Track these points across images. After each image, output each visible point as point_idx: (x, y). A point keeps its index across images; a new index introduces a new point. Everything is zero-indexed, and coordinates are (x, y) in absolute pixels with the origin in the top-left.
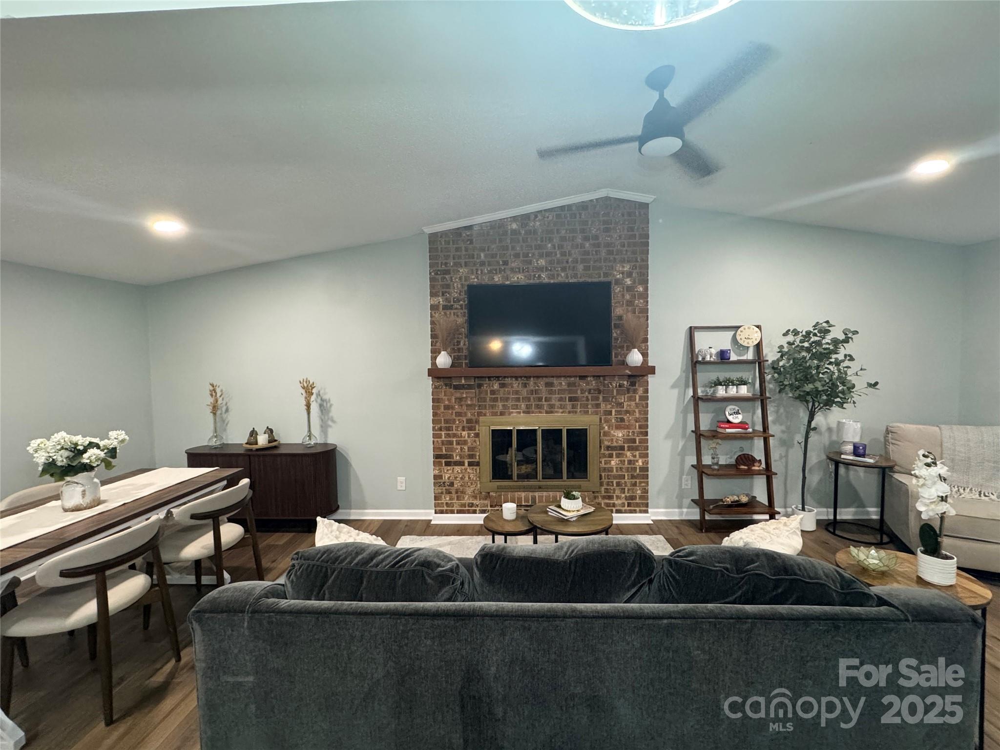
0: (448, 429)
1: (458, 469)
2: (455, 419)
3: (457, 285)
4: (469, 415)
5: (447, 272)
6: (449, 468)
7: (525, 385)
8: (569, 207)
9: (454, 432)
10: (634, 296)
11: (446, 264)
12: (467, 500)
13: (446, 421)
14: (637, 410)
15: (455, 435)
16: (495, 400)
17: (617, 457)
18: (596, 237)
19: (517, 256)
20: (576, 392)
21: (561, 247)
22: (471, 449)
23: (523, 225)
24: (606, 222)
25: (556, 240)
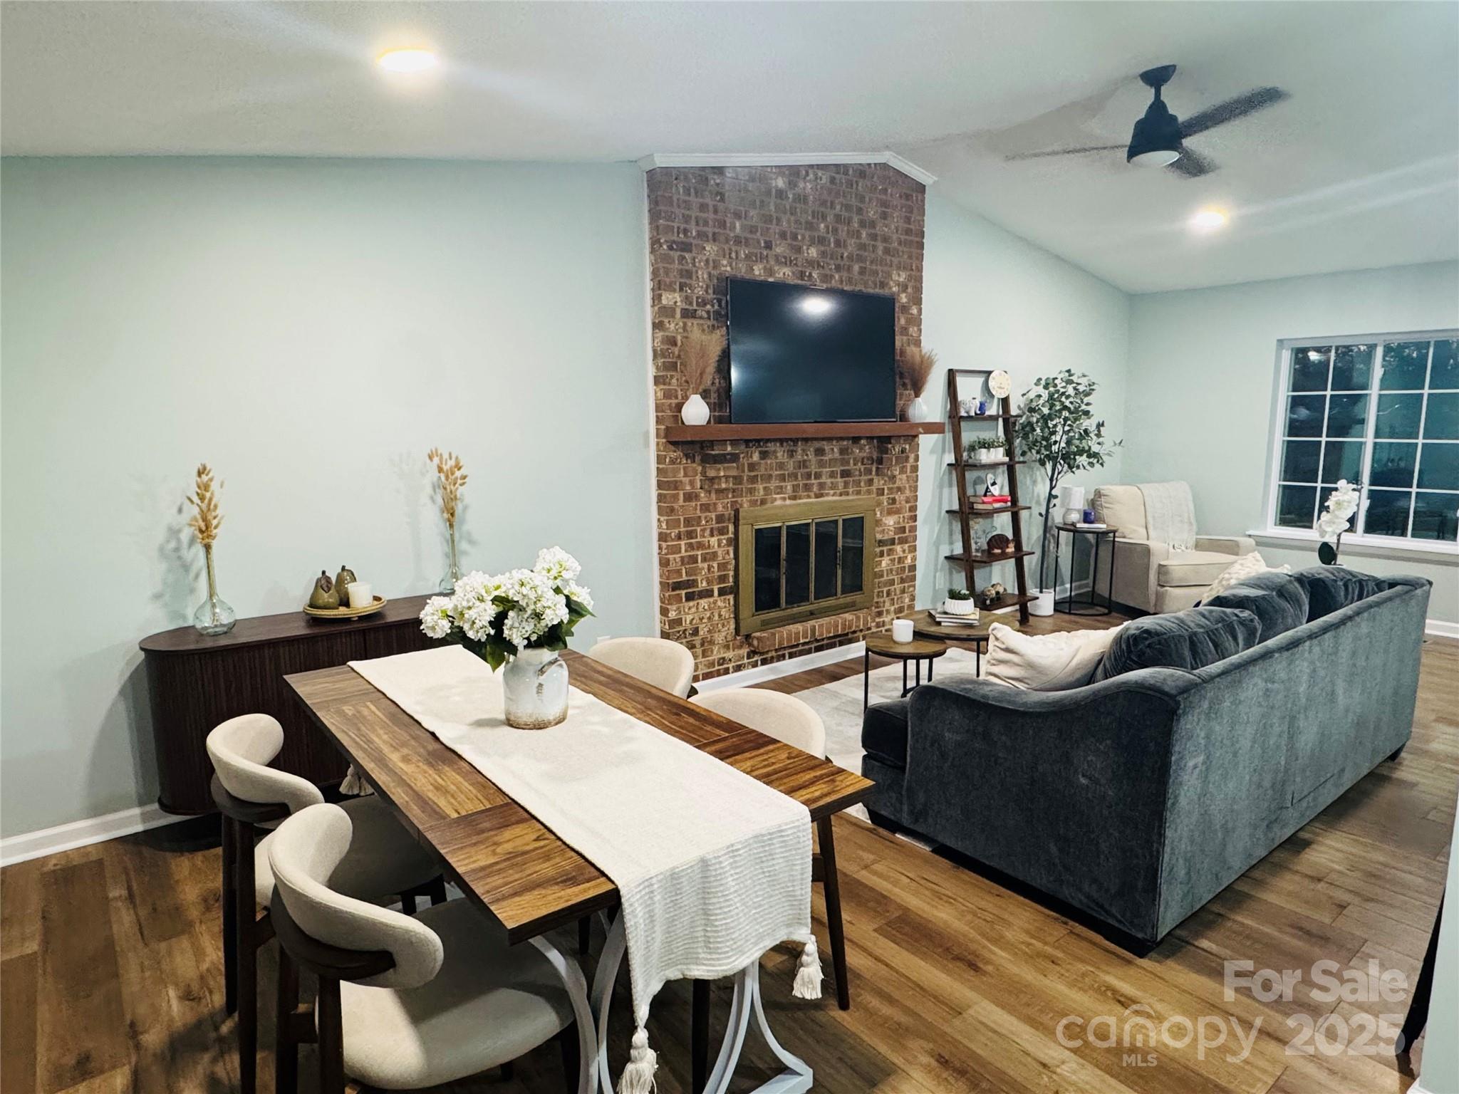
0: (690, 535)
1: (704, 603)
2: (700, 517)
3: (702, 274)
4: (720, 508)
5: (686, 247)
6: (691, 604)
7: (791, 454)
8: (846, 166)
9: (699, 539)
11: (685, 231)
12: (717, 654)
13: (688, 522)
14: (908, 486)
15: (700, 546)
16: (753, 480)
17: (888, 555)
18: (873, 224)
19: (783, 235)
20: (848, 463)
21: (835, 231)
22: (722, 566)
23: (792, 184)
24: (884, 204)
25: (830, 218)
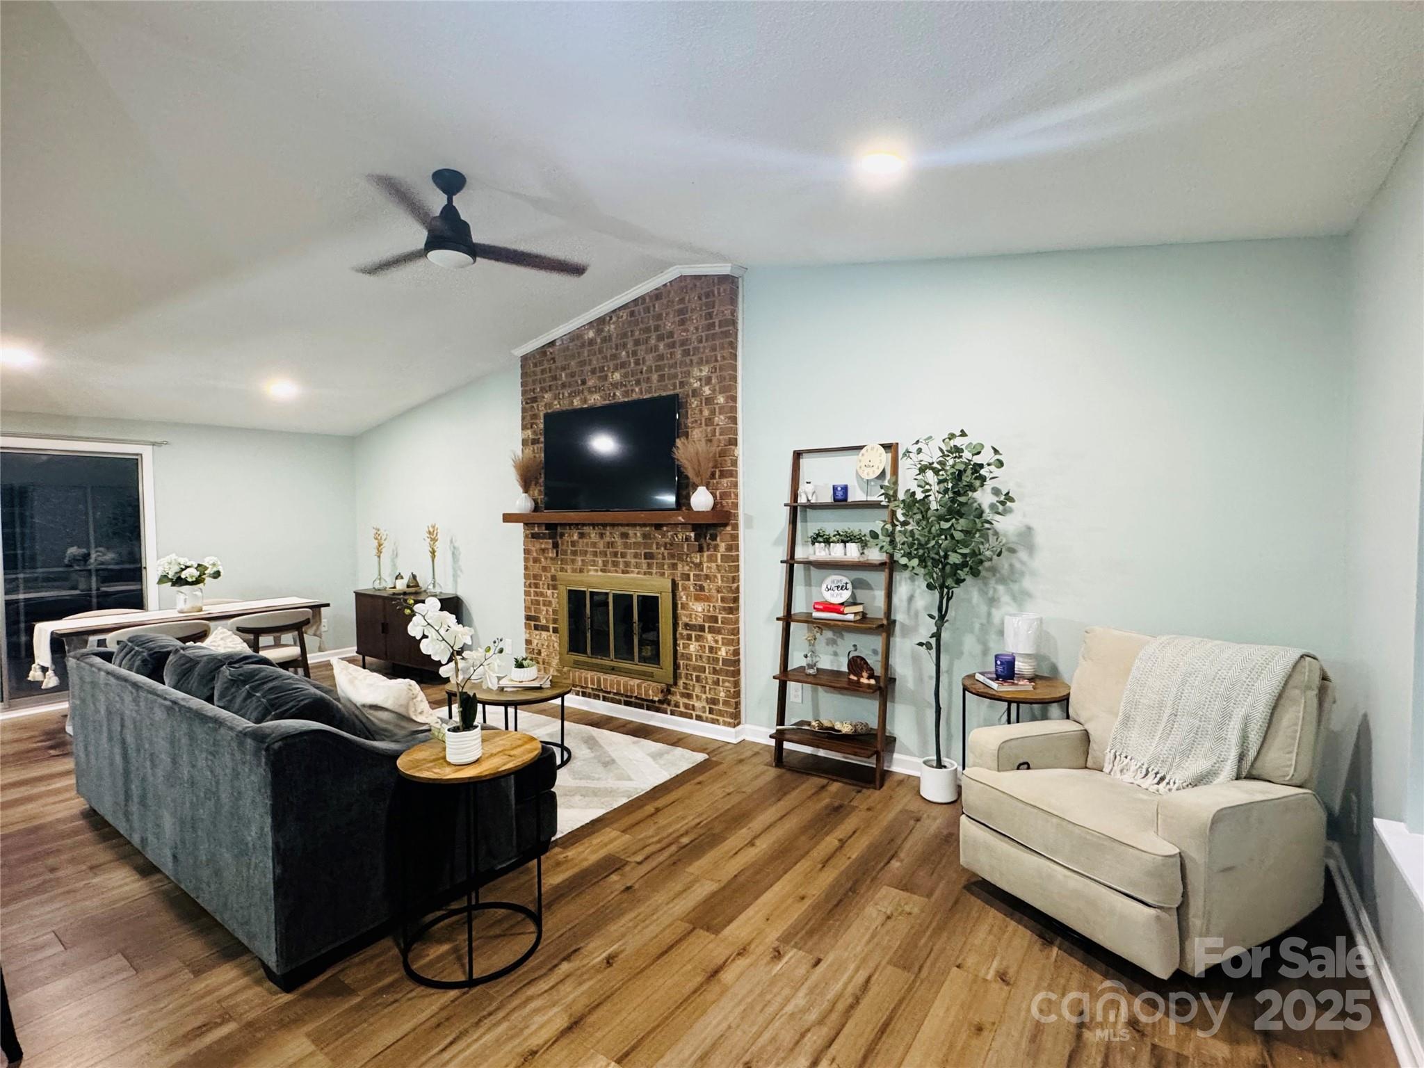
0: (536, 586)
1: (544, 634)
2: (541, 575)
3: (542, 414)
4: (553, 570)
5: (535, 400)
6: (537, 632)
8: (643, 298)
9: (541, 590)
10: (713, 412)
13: (535, 577)
14: (719, 576)
15: (542, 594)
16: (574, 553)
17: (697, 640)
18: (671, 334)
19: (593, 372)
20: (651, 548)
21: (635, 353)
22: (555, 612)
23: (599, 331)
24: (681, 312)
25: (630, 345)
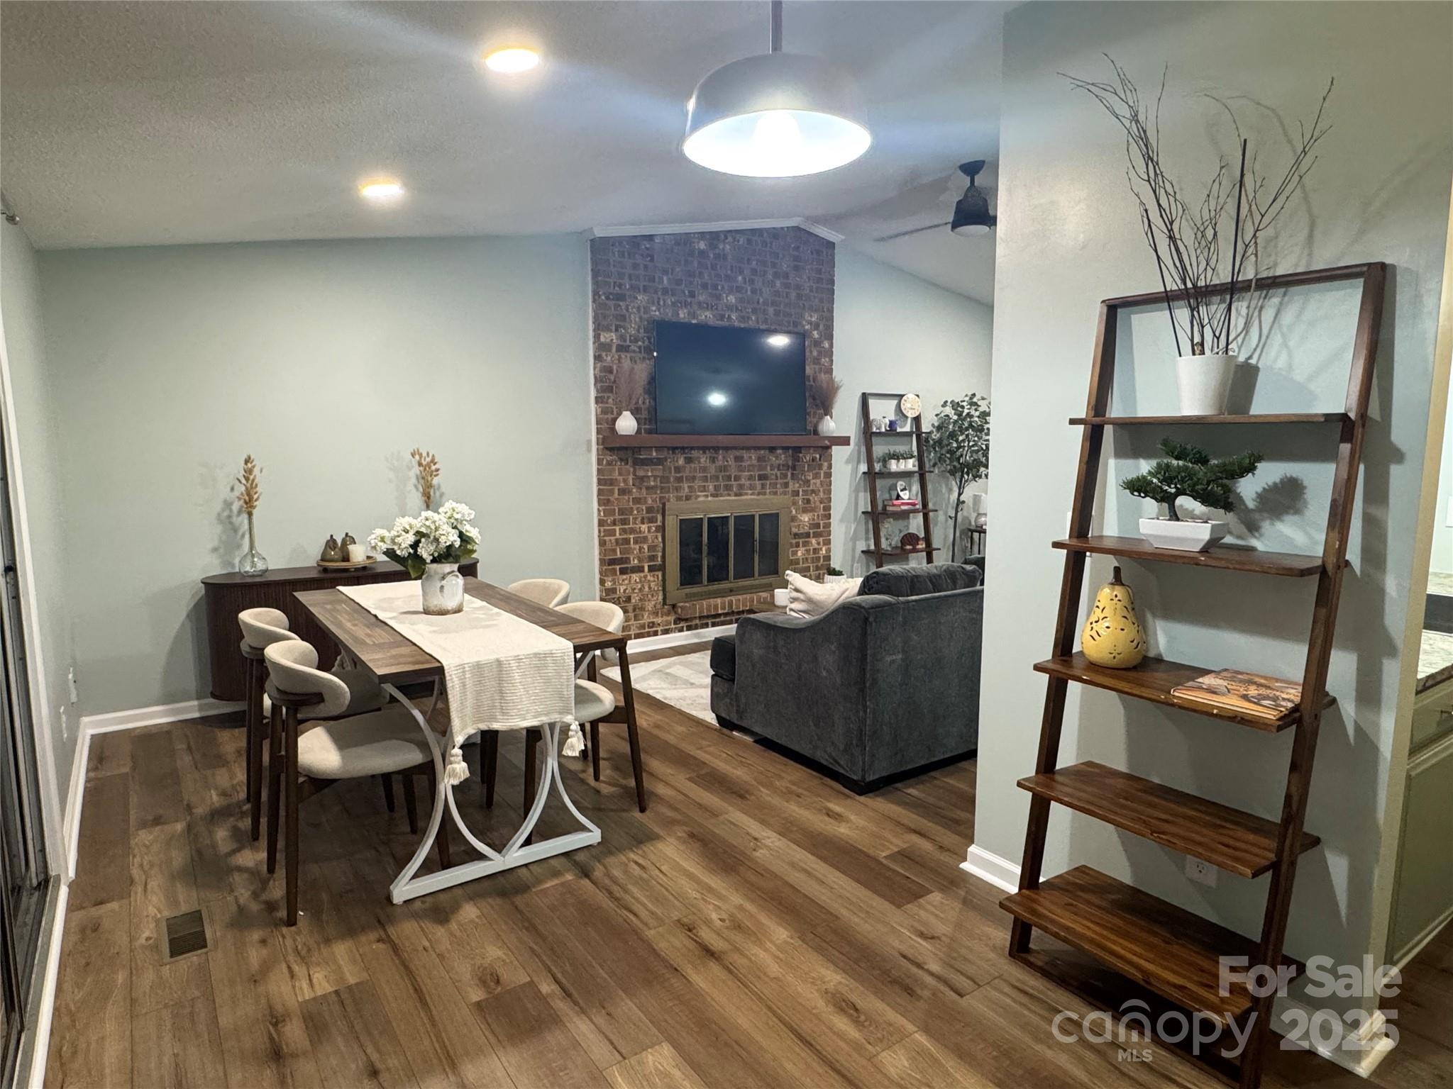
0: (624, 522)
1: (635, 577)
2: (632, 508)
5: (621, 297)
6: (624, 577)
7: (713, 460)
8: (761, 231)
9: (631, 526)
10: (820, 353)
11: (620, 285)
12: (646, 619)
13: (622, 512)
14: (821, 489)
15: (632, 531)
16: (680, 480)
17: (804, 546)
18: (786, 276)
19: (705, 286)
20: (765, 468)
21: (752, 282)
22: (651, 548)
24: (796, 259)
25: (747, 272)
